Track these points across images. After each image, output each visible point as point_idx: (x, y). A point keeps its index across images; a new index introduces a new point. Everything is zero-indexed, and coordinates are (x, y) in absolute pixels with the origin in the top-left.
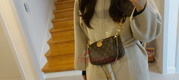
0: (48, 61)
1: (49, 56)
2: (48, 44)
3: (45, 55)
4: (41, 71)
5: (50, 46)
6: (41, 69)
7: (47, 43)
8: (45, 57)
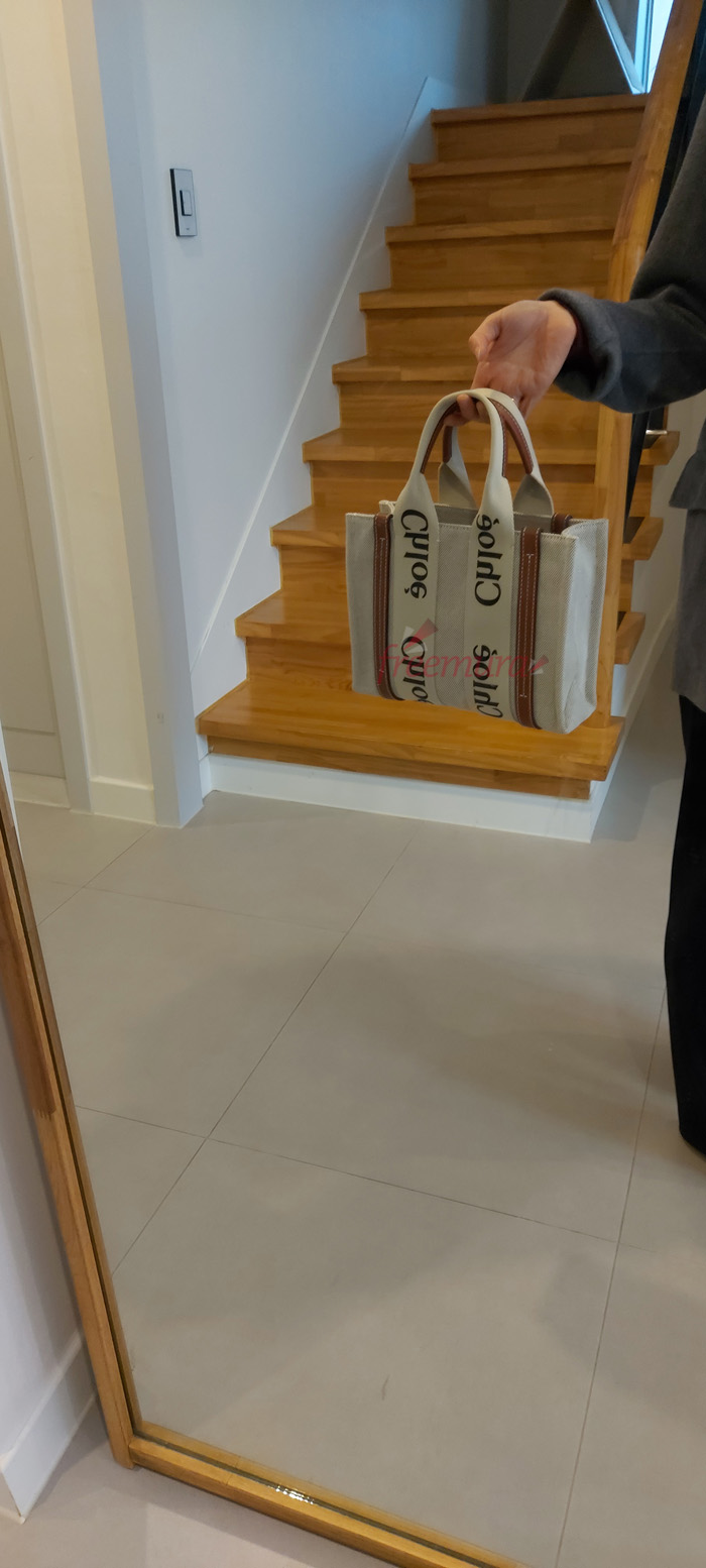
0: (250, 673)
1: (265, 633)
2: (275, 544)
3: (242, 621)
4: (193, 728)
5: (284, 565)
6: (197, 713)
7: (268, 538)
8: (239, 635)
